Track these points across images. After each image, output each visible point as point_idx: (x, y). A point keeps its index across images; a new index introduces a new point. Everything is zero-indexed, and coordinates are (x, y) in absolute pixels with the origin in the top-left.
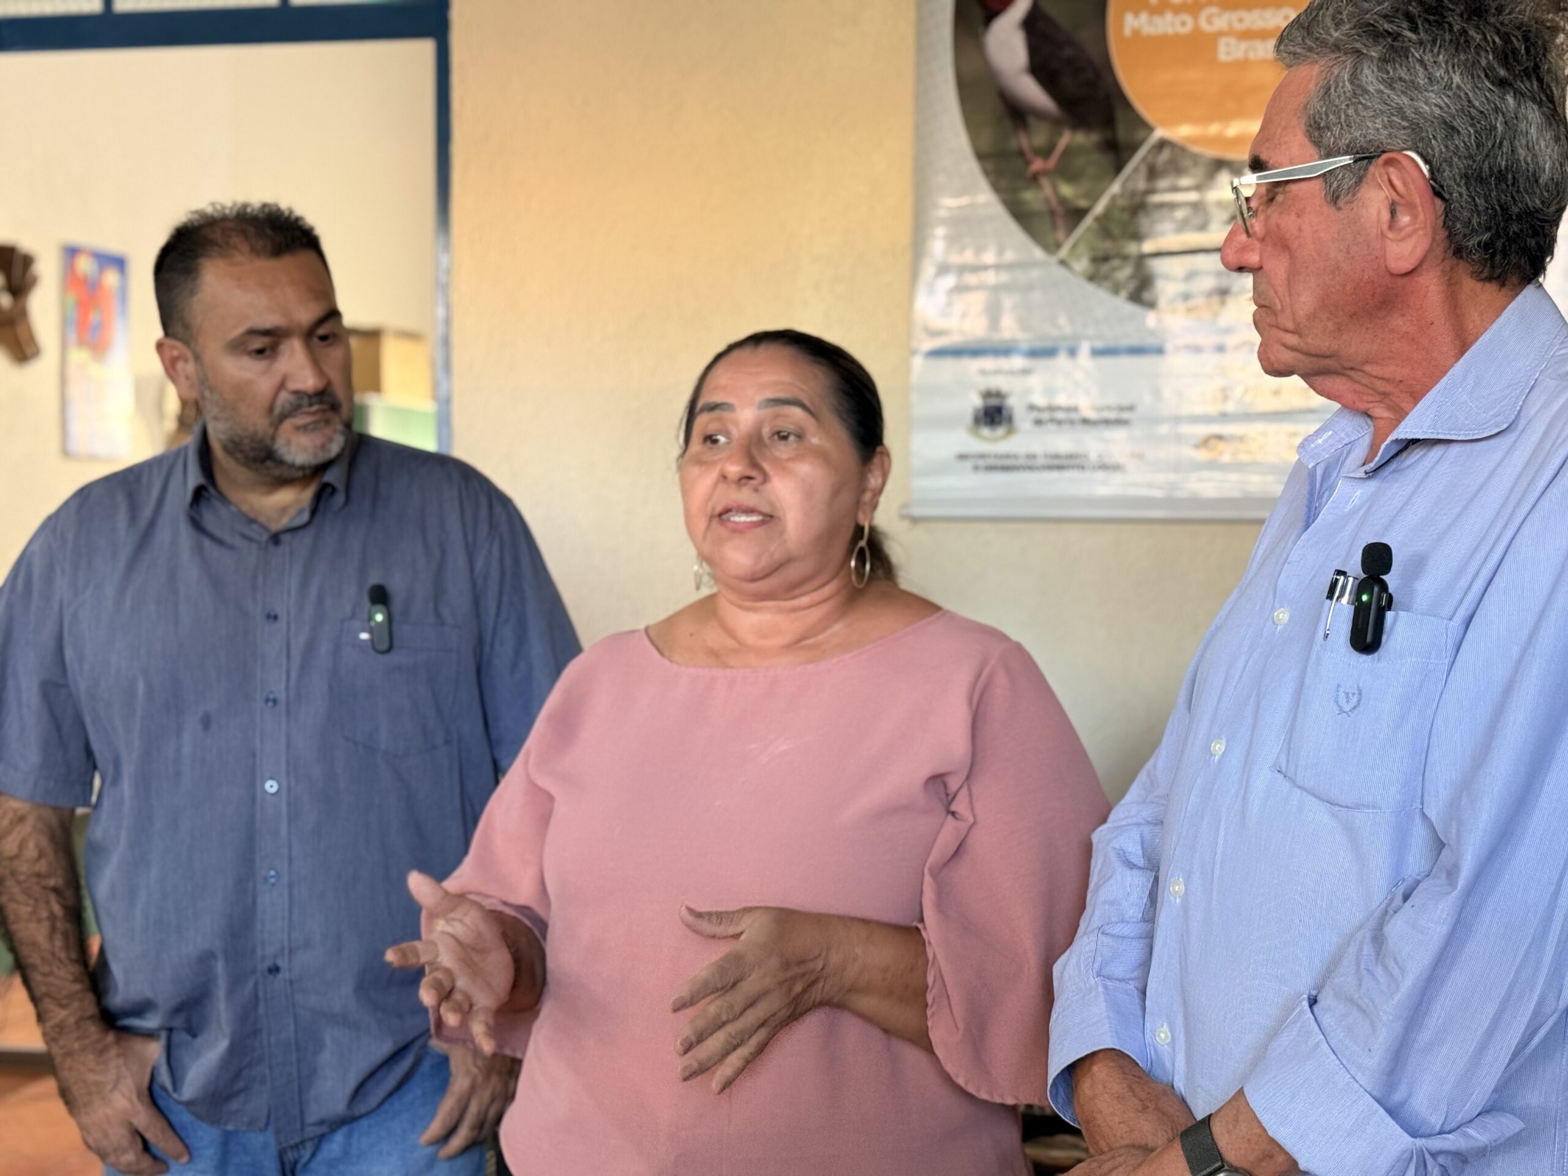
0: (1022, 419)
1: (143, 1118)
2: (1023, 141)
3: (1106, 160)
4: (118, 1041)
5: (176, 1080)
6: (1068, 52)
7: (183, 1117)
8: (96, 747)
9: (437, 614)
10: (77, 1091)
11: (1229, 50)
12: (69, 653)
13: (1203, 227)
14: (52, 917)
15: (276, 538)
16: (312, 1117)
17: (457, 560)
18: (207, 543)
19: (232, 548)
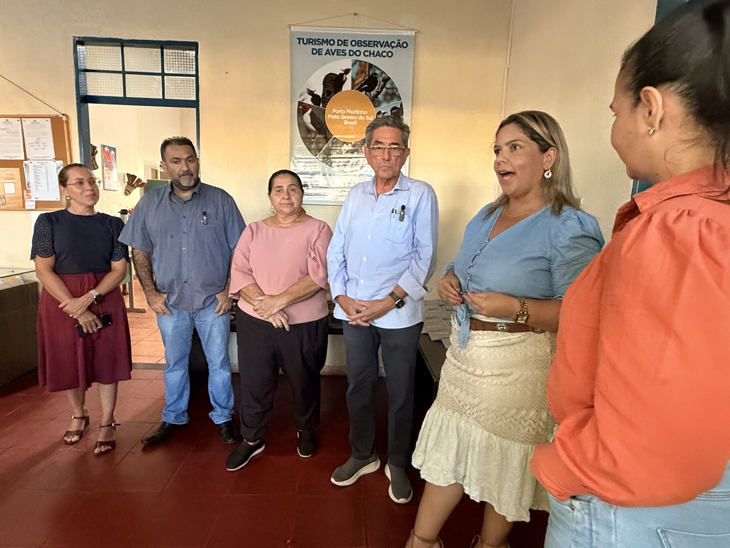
0: (310, 187)
1: (163, 307)
2: (309, 136)
3: (325, 140)
4: (159, 294)
5: (169, 301)
6: (318, 120)
7: (171, 308)
8: (152, 240)
9: (217, 217)
10: (151, 302)
11: (346, 123)
12: (146, 223)
13: (341, 154)
14: (145, 271)
15: (185, 202)
16: (195, 308)
17: (221, 207)
18: (172, 203)
19: (176, 204)
